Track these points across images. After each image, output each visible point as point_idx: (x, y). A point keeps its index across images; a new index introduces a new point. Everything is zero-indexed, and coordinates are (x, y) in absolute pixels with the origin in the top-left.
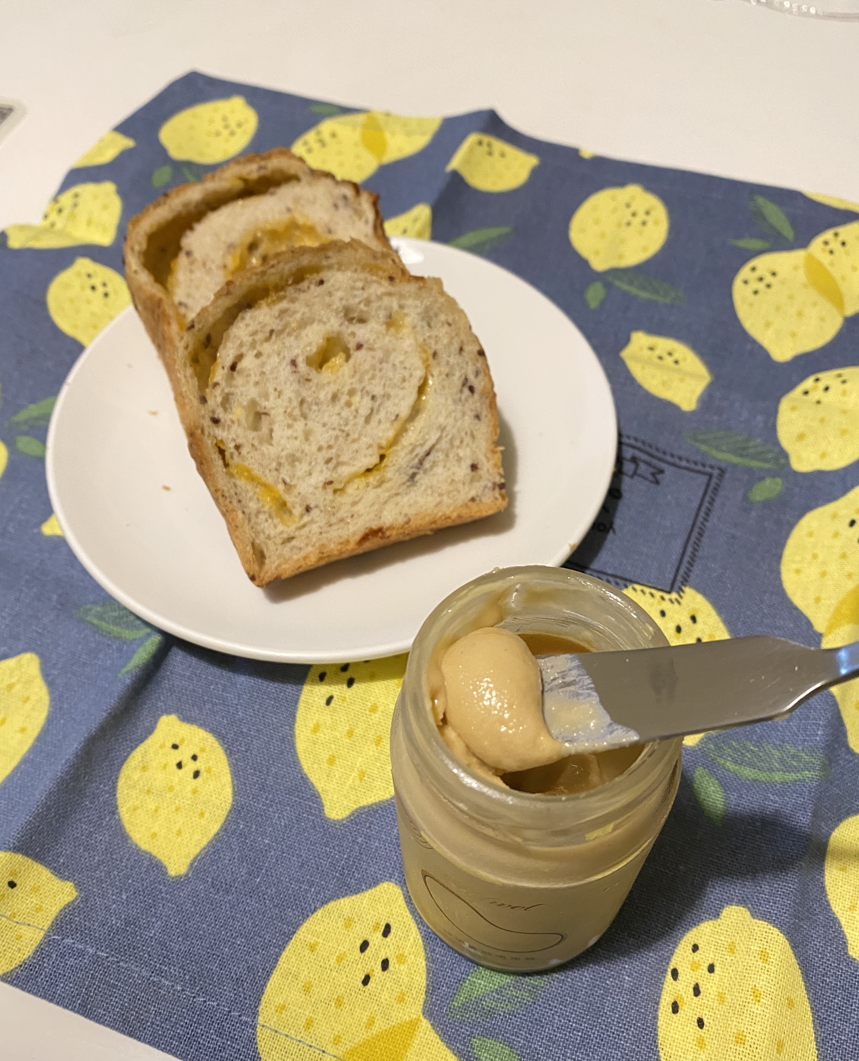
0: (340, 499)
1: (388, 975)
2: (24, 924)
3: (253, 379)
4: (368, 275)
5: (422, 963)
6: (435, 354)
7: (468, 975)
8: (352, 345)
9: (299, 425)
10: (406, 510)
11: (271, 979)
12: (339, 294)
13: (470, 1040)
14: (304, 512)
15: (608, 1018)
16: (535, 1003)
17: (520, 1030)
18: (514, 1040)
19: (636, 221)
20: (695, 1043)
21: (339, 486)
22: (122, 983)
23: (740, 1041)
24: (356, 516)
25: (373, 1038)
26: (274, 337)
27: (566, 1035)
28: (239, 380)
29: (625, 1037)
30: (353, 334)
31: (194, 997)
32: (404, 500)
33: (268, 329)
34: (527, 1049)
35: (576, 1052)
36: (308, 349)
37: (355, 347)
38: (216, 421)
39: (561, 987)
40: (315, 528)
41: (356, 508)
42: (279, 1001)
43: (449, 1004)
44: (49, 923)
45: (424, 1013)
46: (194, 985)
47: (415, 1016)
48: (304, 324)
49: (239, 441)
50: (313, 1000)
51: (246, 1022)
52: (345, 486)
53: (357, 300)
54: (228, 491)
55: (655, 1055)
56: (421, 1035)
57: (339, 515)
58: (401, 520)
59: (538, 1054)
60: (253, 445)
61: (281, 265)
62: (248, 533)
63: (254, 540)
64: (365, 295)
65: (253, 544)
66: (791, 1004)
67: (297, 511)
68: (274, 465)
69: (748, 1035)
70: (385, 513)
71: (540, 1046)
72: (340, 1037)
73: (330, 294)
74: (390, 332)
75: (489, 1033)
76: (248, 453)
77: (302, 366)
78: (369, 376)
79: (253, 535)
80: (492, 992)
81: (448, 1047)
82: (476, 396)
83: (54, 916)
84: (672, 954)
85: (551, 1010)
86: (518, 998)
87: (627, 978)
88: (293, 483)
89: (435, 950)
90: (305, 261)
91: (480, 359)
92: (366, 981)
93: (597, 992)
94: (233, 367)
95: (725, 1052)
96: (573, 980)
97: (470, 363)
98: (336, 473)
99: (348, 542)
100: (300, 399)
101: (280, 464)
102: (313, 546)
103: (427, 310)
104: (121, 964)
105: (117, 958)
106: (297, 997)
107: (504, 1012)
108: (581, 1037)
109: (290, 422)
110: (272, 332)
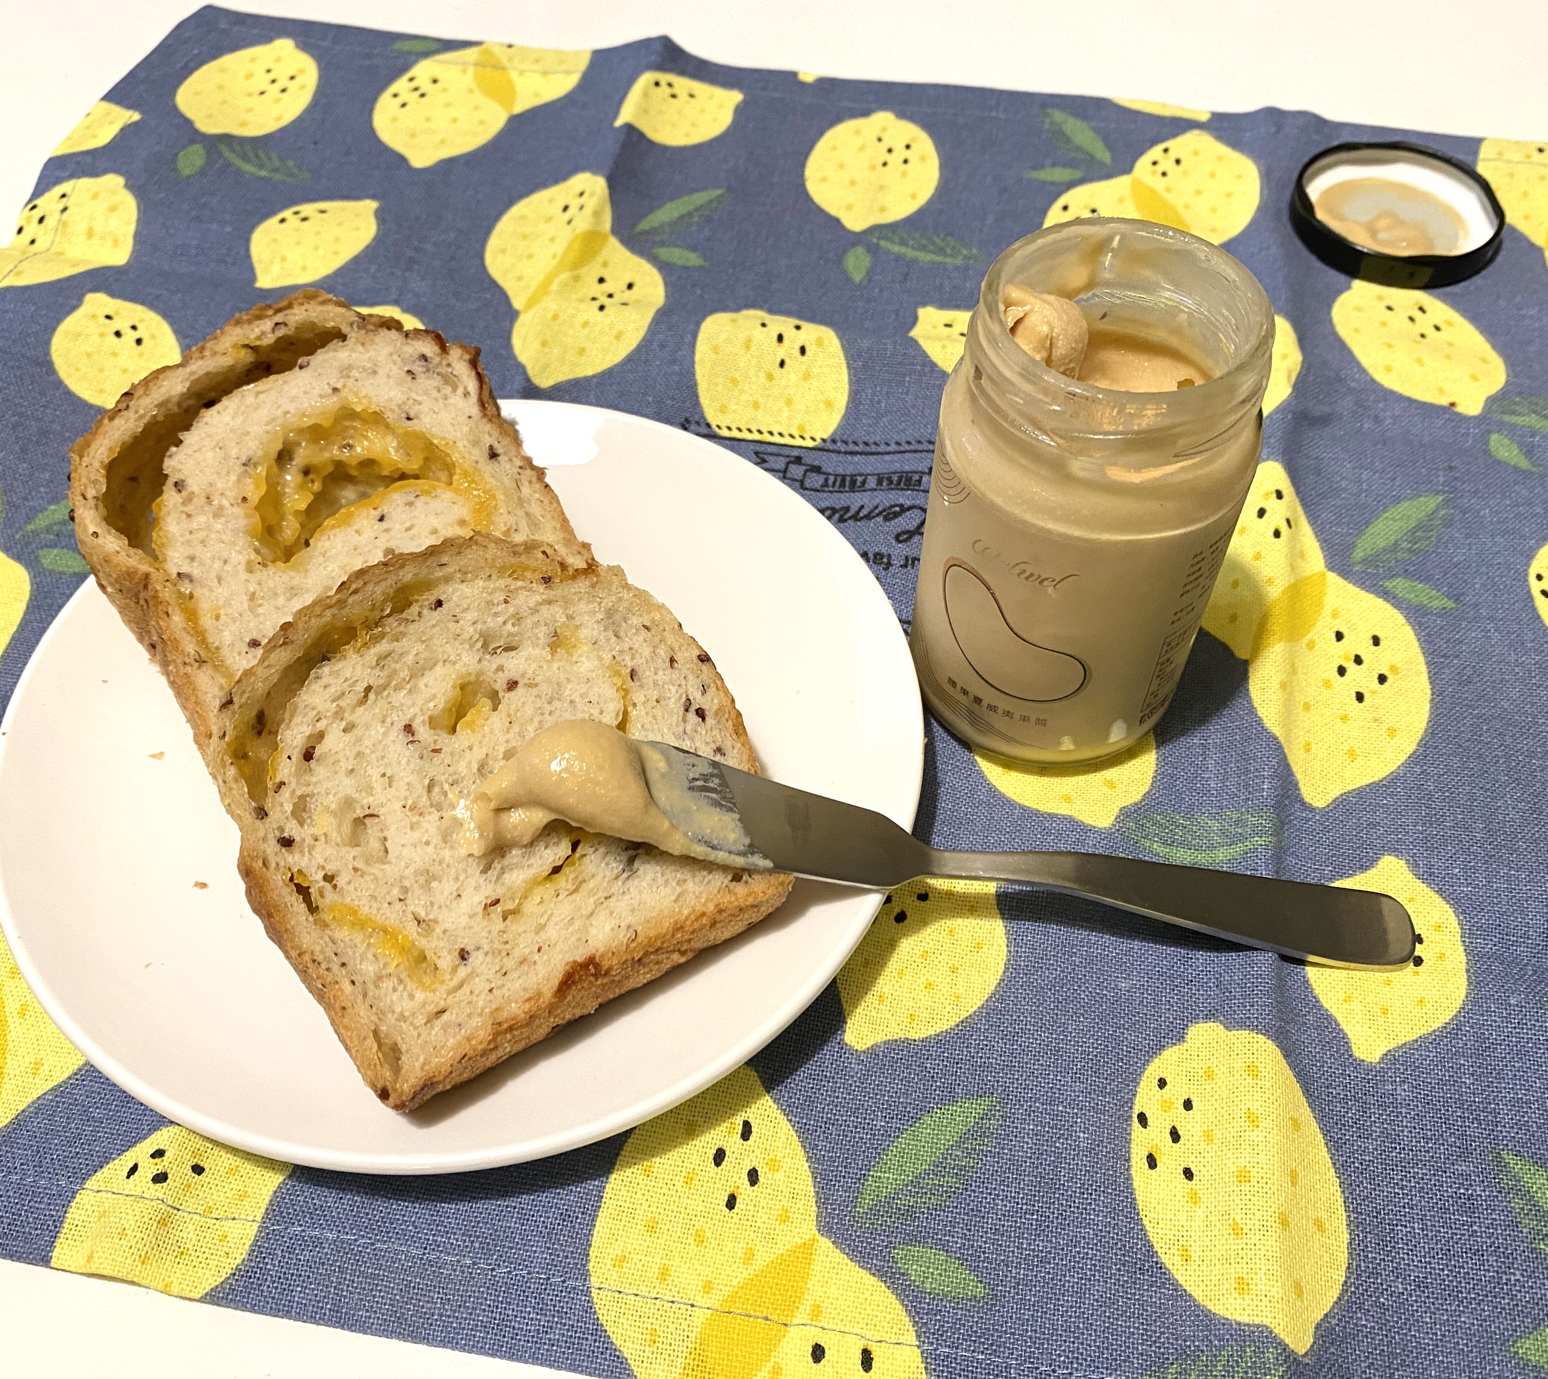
0: (515, 926)
1: (760, 1190)
2: (227, 1218)
3: (345, 766)
4: (509, 581)
5: (804, 1166)
6: (633, 674)
7: (869, 1170)
8: (500, 684)
9: (431, 823)
10: (629, 919)
11: (597, 1224)
12: (470, 616)
13: (890, 1252)
14: (458, 961)
15: (1067, 1191)
16: (966, 1189)
17: (954, 1227)
18: (948, 1241)
19: (894, 160)
20: (1186, 1199)
21: (511, 906)
22: (384, 1270)
23: (1243, 1179)
24: (545, 948)
25: (757, 1276)
26: (372, 696)
27: (1016, 1222)
28: (320, 770)
29: (1094, 1210)
30: (500, 668)
31: (493, 1270)
32: (621, 905)
33: (360, 687)
34: (968, 1250)
35: (1035, 1240)
36: (432, 705)
37: (505, 686)
38: (287, 843)
39: (998, 1162)
40: (480, 984)
41: (544, 935)
42: (615, 1250)
43: (850, 1212)
44: (263, 1210)
45: (819, 1230)
46: (488, 1254)
47: (808, 1237)
48: (419, 670)
49: (330, 868)
50: (663, 1242)
51: (574, 1288)
52: (520, 904)
53: (500, 620)
54: (322, 952)
55: (1137, 1224)
56: (821, 1258)
57: (517, 953)
58: (623, 936)
59: (984, 1253)
60: (356, 870)
61: (370, 587)
62: (363, 1015)
63: (377, 1026)
64: (511, 610)
65: (376, 1033)
66: (1296, 1124)
67: (446, 961)
68: (396, 892)
69: (1251, 1169)
70: (593, 932)
71: (985, 1243)
72: (710, 1282)
73: (456, 619)
74: (557, 657)
75: (913, 1239)
76: (349, 883)
77: (423, 732)
78: (536, 724)
79: (374, 1018)
80: (907, 1185)
81: (862, 1267)
82: (710, 721)
83: (267, 1201)
84: (1134, 1095)
85: (990, 1194)
86: (942, 1186)
87: (1082, 1135)
88: (431, 917)
89: (817, 1145)
90: (407, 575)
91: (705, 667)
92: (731, 1203)
93: (1046, 1160)
94: (308, 756)
95: (1227, 1198)
96: (1011, 1150)
97: (690, 677)
98: (503, 884)
99: (539, 994)
100: (426, 782)
101: (405, 890)
102: (480, 1015)
103: (610, 613)
104: (378, 1245)
105: (370, 1239)
106: (640, 1242)
107: (928, 1208)
108: (1037, 1220)
109: (415, 819)
110: (368, 689)
